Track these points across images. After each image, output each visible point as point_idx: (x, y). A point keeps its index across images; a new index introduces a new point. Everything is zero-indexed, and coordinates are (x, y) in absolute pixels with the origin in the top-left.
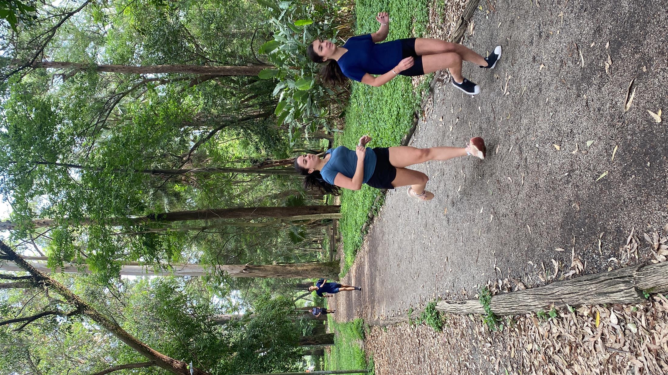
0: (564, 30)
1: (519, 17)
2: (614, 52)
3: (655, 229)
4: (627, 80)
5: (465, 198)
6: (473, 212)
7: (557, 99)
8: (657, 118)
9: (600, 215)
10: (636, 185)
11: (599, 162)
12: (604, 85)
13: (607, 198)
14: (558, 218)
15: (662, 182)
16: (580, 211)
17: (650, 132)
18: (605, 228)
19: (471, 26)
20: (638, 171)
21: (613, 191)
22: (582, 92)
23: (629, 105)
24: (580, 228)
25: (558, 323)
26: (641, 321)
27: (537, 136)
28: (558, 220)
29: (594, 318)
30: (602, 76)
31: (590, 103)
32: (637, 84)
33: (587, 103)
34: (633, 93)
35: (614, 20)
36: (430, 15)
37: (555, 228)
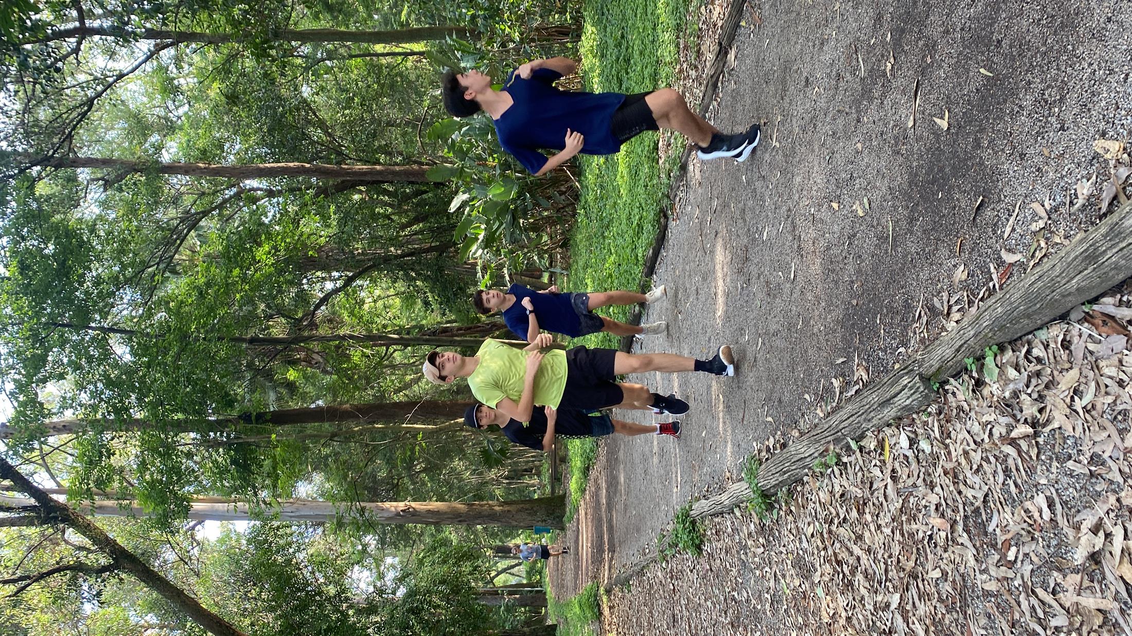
0: (841, 29)
3: (945, 287)
4: (911, 80)
7: (834, 134)
8: (944, 124)
9: (886, 289)
10: (925, 231)
12: (886, 96)
13: (893, 263)
14: (839, 313)
17: (937, 149)
18: (891, 307)
19: (731, 56)
20: (926, 209)
22: (863, 114)
24: (864, 318)
25: (841, 474)
26: (933, 431)
27: (811, 197)
28: (838, 316)
29: (883, 449)
30: (883, 84)
31: (872, 127)
32: (922, 84)
34: (918, 98)
36: (681, 50)
37: (836, 330)
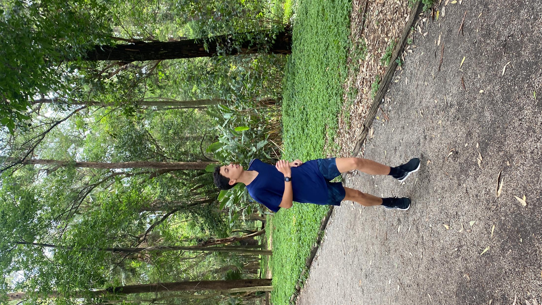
0: (443, 134)
1: (408, 125)
2: (483, 150)
3: (534, 296)
4: (496, 172)
5: (375, 271)
6: (383, 284)
7: (443, 188)
8: (523, 202)
9: (487, 284)
10: (514, 258)
11: (481, 239)
12: (478, 176)
13: (491, 270)
14: (453, 287)
15: (534, 256)
16: (470, 281)
18: (492, 296)
19: (371, 131)
20: (514, 246)
21: (496, 264)
22: (462, 182)
23: (499, 192)
24: (472, 296)
27: (430, 218)
28: (453, 289)
30: (476, 169)
31: (469, 191)
32: (504, 176)
33: (467, 190)
34: (502, 183)
35: (480, 126)
36: (340, 123)
37: (452, 296)
